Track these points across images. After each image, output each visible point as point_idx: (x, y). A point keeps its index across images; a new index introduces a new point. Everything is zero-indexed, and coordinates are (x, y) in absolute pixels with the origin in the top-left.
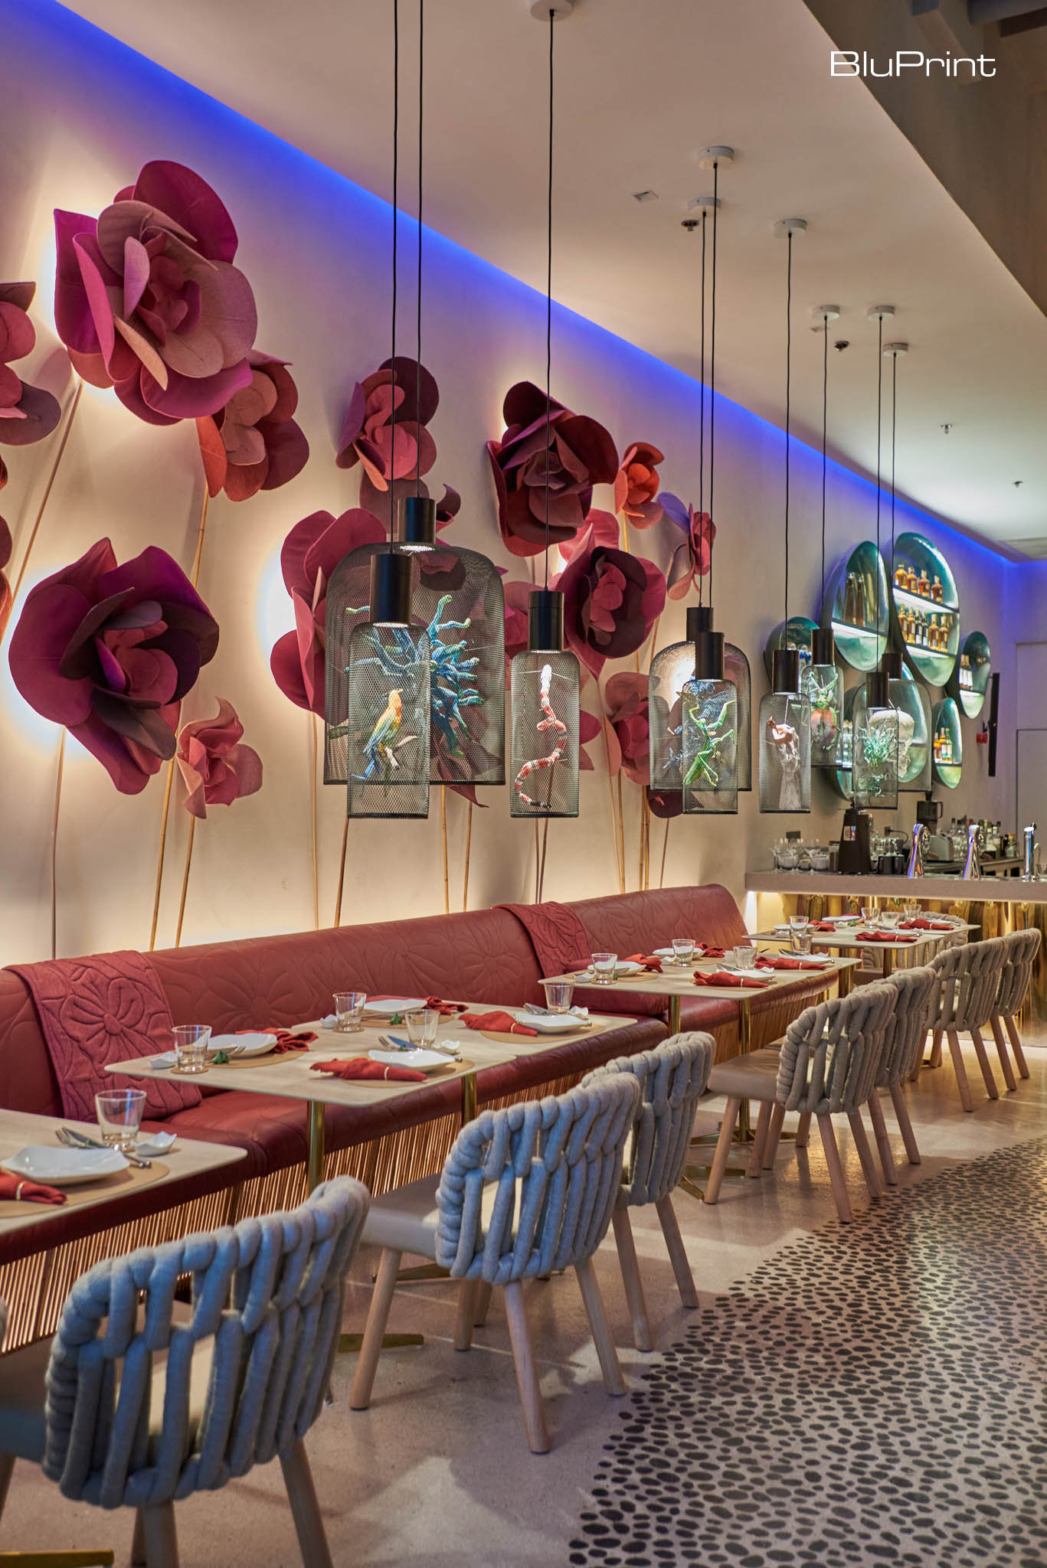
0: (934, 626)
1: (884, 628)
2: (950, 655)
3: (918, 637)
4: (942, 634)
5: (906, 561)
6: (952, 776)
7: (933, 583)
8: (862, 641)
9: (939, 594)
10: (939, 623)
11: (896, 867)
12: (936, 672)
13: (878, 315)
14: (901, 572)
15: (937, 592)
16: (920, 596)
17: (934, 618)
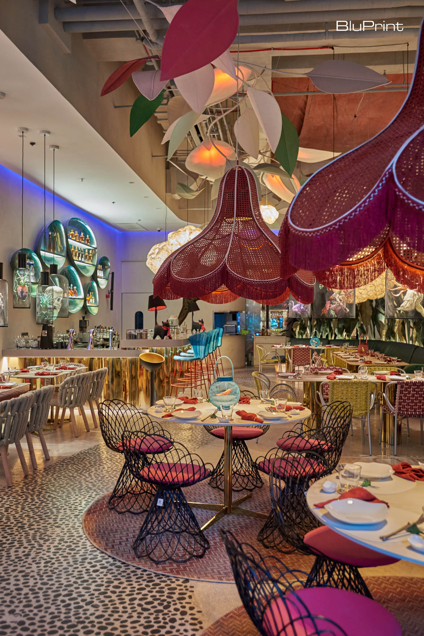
0: (87, 254)
1: (64, 254)
2: (93, 265)
3: (80, 258)
4: (90, 257)
5: (75, 229)
6: (94, 311)
7: (86, 237)
8: (55, 259)
9: (89, 241)
10: (89, 253)
11: (63, 346)
12: (88, 271)
13: (44, 134)
14: (72, 233)
15: (88, 241)
16: (81, 242)
17: (87, 251)
